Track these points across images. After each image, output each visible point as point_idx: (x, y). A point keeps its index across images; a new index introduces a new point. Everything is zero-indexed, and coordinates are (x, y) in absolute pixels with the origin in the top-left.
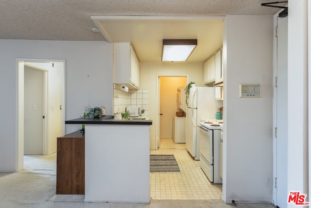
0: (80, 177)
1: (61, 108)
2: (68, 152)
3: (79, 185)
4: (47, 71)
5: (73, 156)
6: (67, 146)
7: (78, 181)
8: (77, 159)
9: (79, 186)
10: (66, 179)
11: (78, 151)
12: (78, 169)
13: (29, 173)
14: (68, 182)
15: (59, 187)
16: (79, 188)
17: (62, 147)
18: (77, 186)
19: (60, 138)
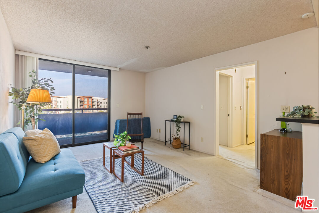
0: (291, 181)
1: (241, 108)
2: (274, 150)
3: (289, 188)
4: (232, 76)
5: (281, 156)
6: (272, 144)
7: (287, 184)
8: (286, 160)
9: (288, 190)
10: (271, 177)
11: (287, 152)
12: (287, 171)
13: (224, 159)
14: (274, 181)
15: (263, 182)
16: (289, 192)
17: (267, 143)
18: (286, 189)
19: (264, 134)
